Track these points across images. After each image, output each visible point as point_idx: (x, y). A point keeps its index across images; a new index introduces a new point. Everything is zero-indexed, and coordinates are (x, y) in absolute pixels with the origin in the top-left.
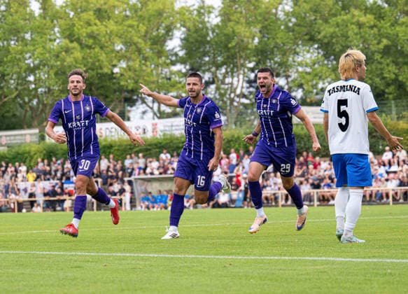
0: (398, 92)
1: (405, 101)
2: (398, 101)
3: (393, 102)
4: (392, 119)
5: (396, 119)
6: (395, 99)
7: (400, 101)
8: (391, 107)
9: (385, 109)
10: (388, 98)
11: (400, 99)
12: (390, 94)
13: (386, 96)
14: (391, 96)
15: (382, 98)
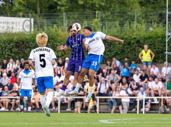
0: (70, 5)
1: (76, 13)
2: (69, 13)
3: (64, 14)
4: (63, 31)
5: (66, 31)
6: (67, 11)
7: (72, 13)
8: (63, 18)
9: (57, 21)
10: (60, 10)
11: (72, 11)
12: (62, 6)
13: (58, 8)
14: (63, 8)
15: (55, 10)
